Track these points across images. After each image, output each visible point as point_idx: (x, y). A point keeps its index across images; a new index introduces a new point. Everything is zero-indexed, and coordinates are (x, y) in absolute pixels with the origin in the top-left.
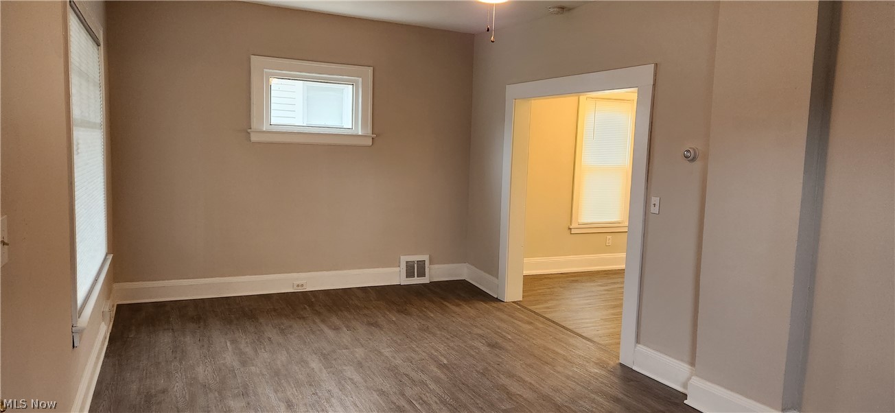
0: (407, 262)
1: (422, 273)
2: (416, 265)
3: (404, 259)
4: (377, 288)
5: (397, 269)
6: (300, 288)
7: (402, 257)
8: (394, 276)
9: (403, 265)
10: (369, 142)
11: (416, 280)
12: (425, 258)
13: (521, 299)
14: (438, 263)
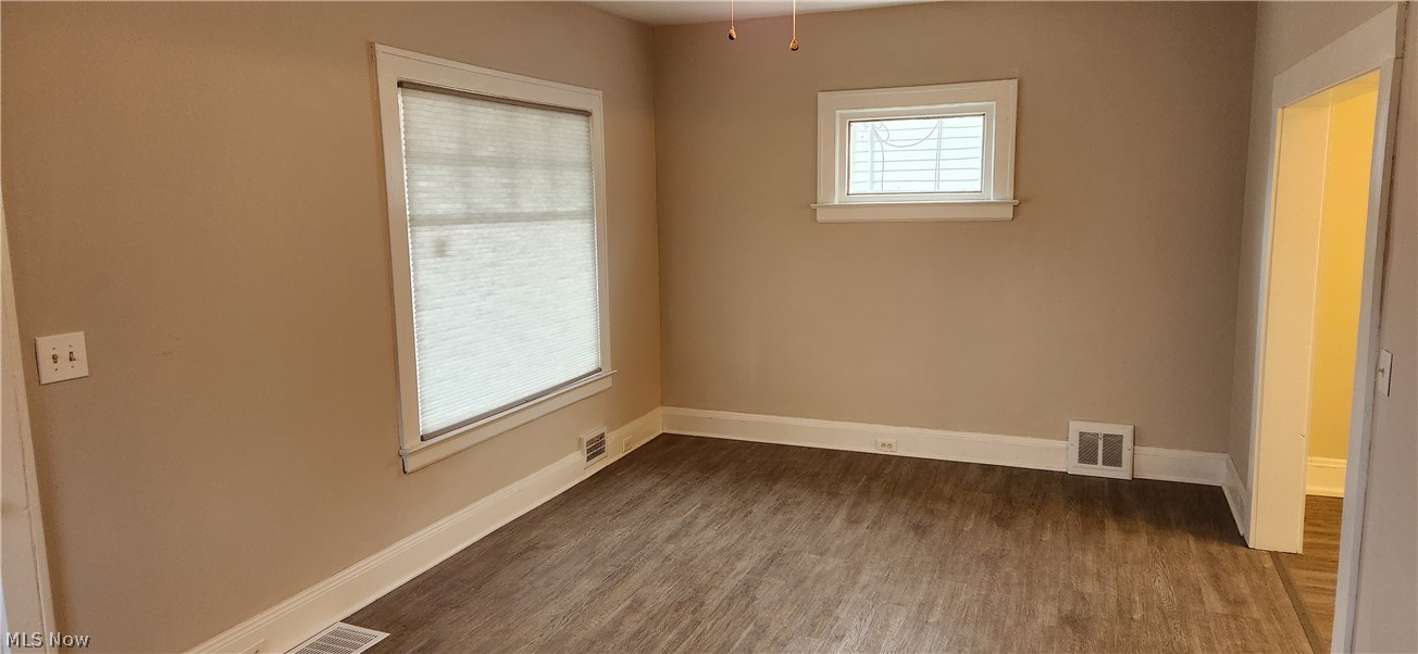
0: (1082, 434)
1: (1113, 458)
2: (1101, 443)
3: (1077, 427)
4: (1015, 472)
5: (1062, 444)
6: (886, 449)
7: (1071, 424)
8: (1056, 455)
9: (1074, 440)
10: (1008, 213)
11: (1099, 470)
12: (1125, 431)
13: (1300, 552)
14: (1157, 446)
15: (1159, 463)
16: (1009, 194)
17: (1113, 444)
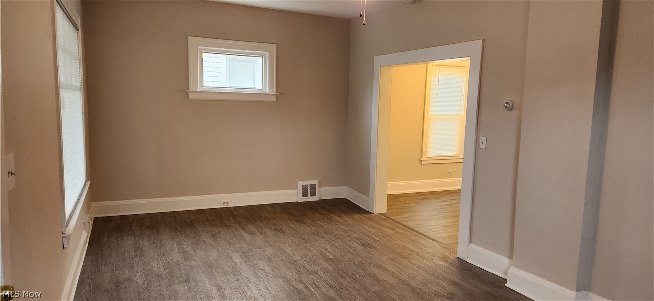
0: (303, 186)
1: (313, 194)
2: (309, 188)
3: (301, 184)
4: (282, 205)
5: (296, 191)
6: (226, 205)
7: (299, 182)
8: (293, 196)
9: (300, 188)
10: (275, 99)
11: (310, 199)
12: (316, 182)
13: (386, 212)
14: (325, 187)
15: (326, 193)
16: (275, 91)
17: (313, 188)
